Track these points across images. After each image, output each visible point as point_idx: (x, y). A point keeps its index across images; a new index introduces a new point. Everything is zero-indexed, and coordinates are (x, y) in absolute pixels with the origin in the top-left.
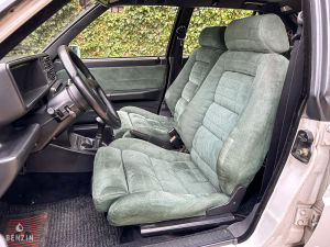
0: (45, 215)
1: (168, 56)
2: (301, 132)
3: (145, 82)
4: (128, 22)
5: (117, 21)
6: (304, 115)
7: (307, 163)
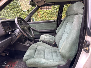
0: (17, 62)
1: (57, 19)
2: (86, 41)
3: (51, 27)
4: (52, 12)
5: (50, 12)
6: (87, 35)
7: (88, 53)
